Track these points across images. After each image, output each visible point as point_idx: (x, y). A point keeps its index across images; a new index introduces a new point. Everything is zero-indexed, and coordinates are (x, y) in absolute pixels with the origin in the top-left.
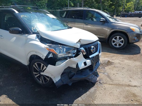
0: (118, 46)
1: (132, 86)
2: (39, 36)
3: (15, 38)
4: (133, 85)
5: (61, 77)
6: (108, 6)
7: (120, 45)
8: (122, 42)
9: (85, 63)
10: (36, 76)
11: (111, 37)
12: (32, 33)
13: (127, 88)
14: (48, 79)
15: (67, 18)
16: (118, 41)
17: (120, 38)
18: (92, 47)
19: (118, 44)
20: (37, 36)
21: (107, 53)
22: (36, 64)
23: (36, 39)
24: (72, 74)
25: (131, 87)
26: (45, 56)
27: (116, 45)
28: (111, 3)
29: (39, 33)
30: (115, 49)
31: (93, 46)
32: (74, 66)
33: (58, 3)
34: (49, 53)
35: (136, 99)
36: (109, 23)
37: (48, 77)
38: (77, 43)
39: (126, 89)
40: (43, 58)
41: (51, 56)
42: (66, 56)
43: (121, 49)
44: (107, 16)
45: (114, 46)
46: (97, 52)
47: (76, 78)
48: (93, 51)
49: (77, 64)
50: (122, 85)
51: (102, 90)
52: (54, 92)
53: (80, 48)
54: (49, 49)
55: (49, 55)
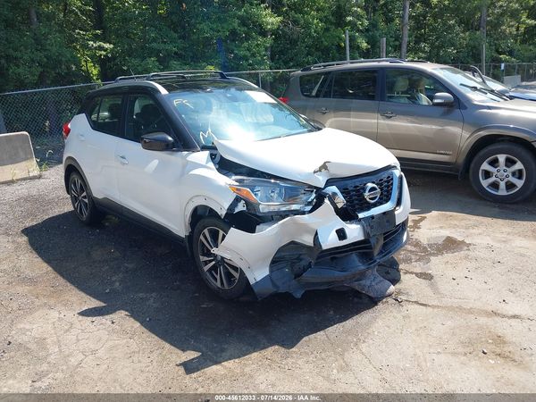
0: (502, 192)
1: (504, 316)
2: (215, 155)
3: (156, 162)
4: (511, 313)
5: (271, 271)
6: (517, 35)
7: (510, 186)
8: (519, 174)
9: (341, 234)
10: (206, 268)
11: (476, 159)
12: (199, 149)
13: (483, 320)
14: (237, 275)
15: (324, 97)
16: (502, 171)
17: (510, 162)
18: (370, 185)
19: (502, 185)
20: (211, 155)
21: (455, 214)
22: (206, 231)
23: (207, 163)
24: (303, 263)
25: (496, 319)
26: (226, 208)
27: (495, 186)
28: (528, 24)
29: (215, 148)
30: (491, 202)
31: (373, 183)
32: (308, 240)
33: (310, 42)
34: (237, 200)
35: (498, 351)
36: (465, 108)
37: (236, 269)
38: (315, 172)
39: (480, 322)
40: (222, 213)
41: (241, 207)
42: (284, 209)
43: (516, 203)
44: (461, 85)
45: (490, 190)
46: (387, 201)
47: (314, 276)
48: (371, 199)
49: (317, 234)
50: (470, 311)
51: (395, 318)
52: (251, 312)
53: (325, 187)
54: (237, 189)
55: (236, 206)
